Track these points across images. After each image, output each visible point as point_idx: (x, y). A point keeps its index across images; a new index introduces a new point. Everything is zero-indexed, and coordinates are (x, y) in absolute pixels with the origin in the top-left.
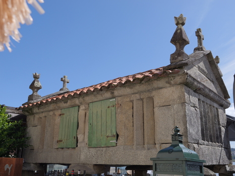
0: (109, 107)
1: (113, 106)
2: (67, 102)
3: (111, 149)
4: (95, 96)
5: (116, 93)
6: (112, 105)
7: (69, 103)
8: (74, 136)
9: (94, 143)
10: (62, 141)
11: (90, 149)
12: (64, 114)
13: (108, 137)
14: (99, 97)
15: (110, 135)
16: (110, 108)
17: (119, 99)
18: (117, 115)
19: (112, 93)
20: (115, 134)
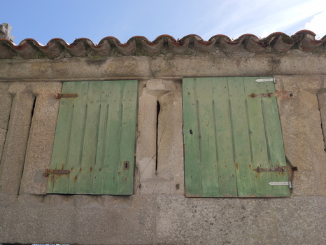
0: (253, 96)
1: (269, 95)
2: (100, 62)
3: (275, 204)
4: (214, 59)
5: (286, 63)
6: (264, 91)
7: (109, 65)
8: (123, 160)
9: (210, 183)
10: (67, 173)
11: (195, 201)
12: (76, 96)
13: (258, 170)
14: (228, 66)
15: (267, 167)
16: (258, 99)
17: (286, 80)
18: (283, 118)
19: (275, 62)
20: (282, 164)
